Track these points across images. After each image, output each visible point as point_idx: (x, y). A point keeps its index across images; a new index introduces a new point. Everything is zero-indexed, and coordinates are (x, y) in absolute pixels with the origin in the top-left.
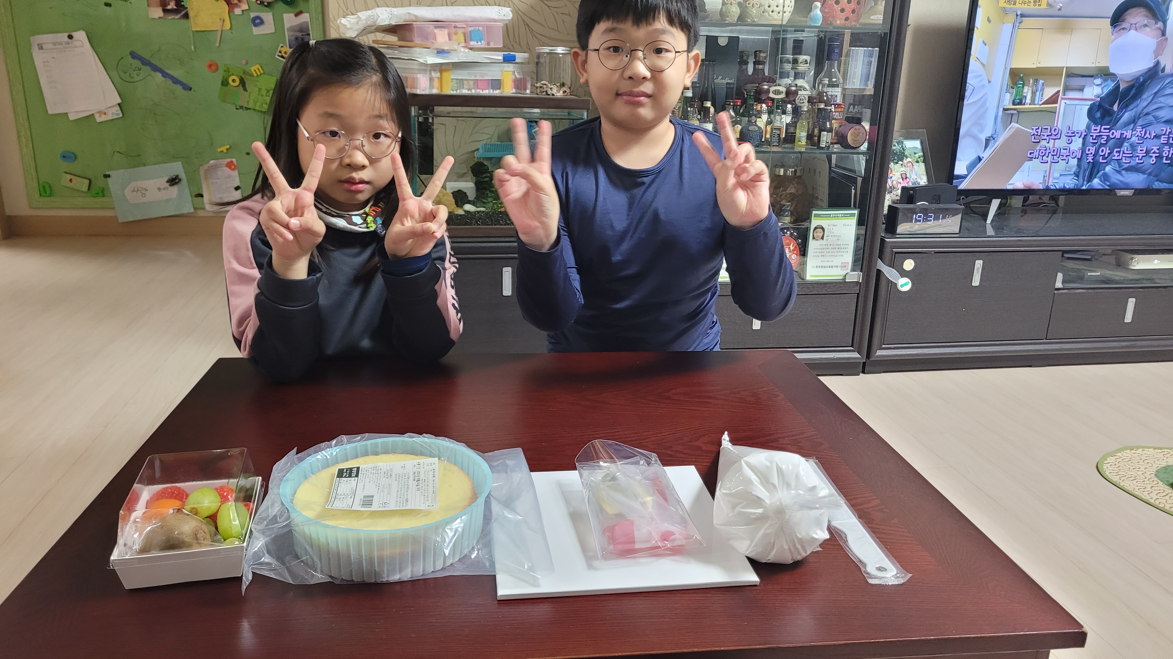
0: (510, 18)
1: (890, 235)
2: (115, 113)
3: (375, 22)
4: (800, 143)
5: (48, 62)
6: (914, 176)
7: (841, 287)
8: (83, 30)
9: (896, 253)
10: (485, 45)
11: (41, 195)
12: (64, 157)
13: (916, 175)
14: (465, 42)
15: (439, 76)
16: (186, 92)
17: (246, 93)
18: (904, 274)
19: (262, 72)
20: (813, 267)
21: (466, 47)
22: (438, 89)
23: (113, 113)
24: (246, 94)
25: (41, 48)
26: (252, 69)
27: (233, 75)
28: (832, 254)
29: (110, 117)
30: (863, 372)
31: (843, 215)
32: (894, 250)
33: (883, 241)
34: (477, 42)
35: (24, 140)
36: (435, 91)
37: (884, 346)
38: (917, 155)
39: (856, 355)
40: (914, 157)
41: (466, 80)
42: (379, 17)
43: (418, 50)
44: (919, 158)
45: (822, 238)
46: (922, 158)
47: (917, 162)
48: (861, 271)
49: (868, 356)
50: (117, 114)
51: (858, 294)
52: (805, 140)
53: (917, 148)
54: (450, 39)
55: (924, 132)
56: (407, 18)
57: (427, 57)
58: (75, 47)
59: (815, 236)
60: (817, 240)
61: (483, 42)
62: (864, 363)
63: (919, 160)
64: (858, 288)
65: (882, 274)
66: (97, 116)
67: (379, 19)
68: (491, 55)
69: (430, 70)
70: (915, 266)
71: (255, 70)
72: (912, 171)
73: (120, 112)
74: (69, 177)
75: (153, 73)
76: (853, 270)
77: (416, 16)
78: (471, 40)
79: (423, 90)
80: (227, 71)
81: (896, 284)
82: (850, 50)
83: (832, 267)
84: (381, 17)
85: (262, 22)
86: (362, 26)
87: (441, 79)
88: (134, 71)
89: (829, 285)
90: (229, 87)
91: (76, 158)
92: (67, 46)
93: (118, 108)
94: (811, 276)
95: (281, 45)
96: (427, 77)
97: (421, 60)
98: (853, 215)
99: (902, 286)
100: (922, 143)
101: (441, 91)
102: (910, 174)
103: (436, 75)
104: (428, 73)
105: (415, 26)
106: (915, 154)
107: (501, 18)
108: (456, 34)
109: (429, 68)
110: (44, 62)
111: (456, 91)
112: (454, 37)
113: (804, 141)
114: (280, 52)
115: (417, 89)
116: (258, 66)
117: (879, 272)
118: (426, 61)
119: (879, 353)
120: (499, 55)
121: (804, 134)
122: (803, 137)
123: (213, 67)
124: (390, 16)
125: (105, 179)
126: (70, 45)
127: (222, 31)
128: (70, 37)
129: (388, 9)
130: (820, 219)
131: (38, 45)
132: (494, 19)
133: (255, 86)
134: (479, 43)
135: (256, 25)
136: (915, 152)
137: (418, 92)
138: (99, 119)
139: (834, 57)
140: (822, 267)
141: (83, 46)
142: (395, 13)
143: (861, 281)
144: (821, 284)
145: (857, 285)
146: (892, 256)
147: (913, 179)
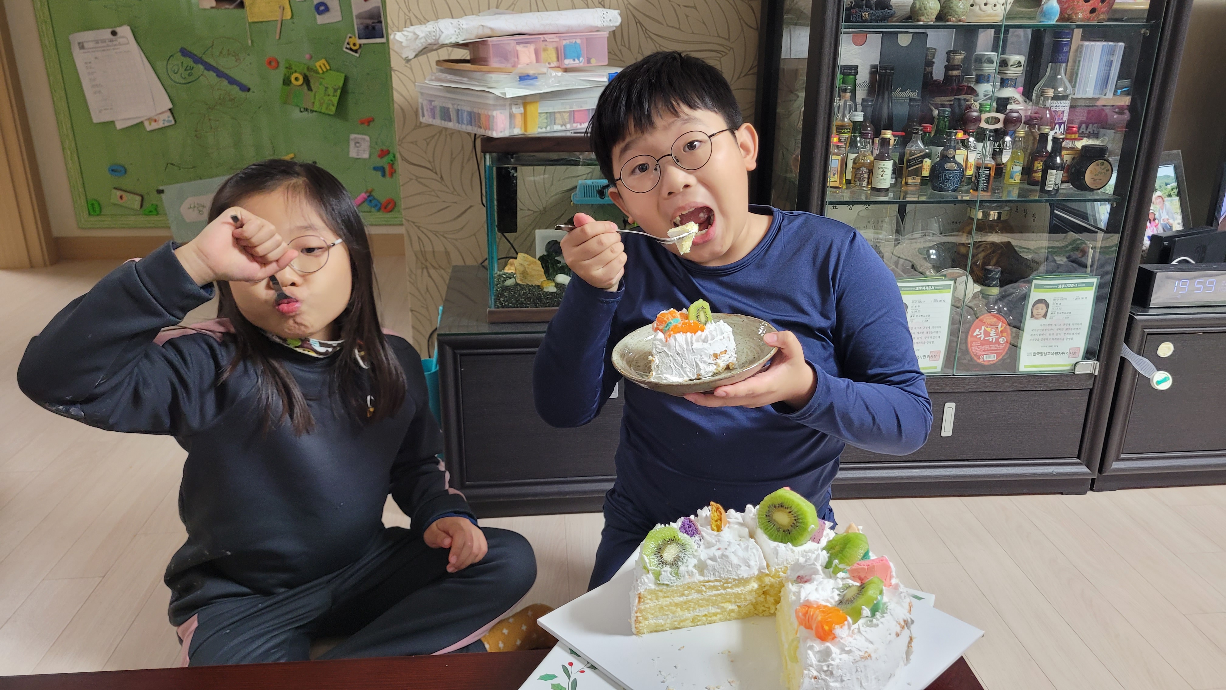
0: (618, 24)
1: (1141, 309)
2: (166, 119)
3: (437, 40)
4: (1012, 181)
5: (90, 63)
6: (1164, 216)
7: (1067, 381)
8: (128, 25)
9: (1148, 334)
10: (584, 63)
11: (90, 214)
12: (113, 170)
13: (1168, 214)
14: (558, 60)
15: (523, 112)
16: (243, 94)
17: (310, 92)
18: (1160, 364)
19: (328, 68)
20: (1029, 354)
21: (558, 67)
22: (521, 128)
23: (164, 120)
24: (311, 94)
25: (82, 46)
26: (317, 64)
27: (296, 72)
28: (1057, 337)
29: (160, 125)
30: (1092, 489)
31: (1076, 285)
32: (1145, 330)
33: (1131, 319)
34: (574, 60)
35: (69, 153)
36: (517, 131)
37: (1122, 456)
38: (1169, 187)
39: (1084, 469)
40: (1166, 189)
41: (559, 112)
42: (442, 32)
43: (494, 76)
44: (1172, 189)
45: (1045, 316)
46: (1176, 191)
47: (1170, 196)
48: (1098, 360)
49: (1100, 471)
50: (168, 121)
51: (1091, 391)
52: (1020, 177)
53: (1169, 177)
54: (538, 61)
55: (1179, 154)
56: (481, 32)
57: (506, 89)
58: (120, 44)
59: (1035, 312)
60: (1036, 319)
61: (581, 59)
62: (1093, 480)
63: (1172, 192)
64: (1091, 382)
65: (1126, 364)
66: (146, 124)
67: (442, 38)
68: (592, 76)
69: (511, 105)
70: (1174, 351)
71: (320, 66)
72: (1162, 209)
73: (171, 118)
74: (119, 193)
75: (206, 71)
76: (1087, 358)
77: (491, 29)
78: (565, 58)
79: (501, 132)
80: (289, 68)
81: (1148, 380)
82: (1082, 46)
83: (1056, 354)
84: (446, 32)
85: (327, 9)
86: (420, 45)
87: (525, 115)
88: (186, 70)
89: (1050, 378)
90: (292, 86)
91: (125, 171)
92: (110, 43)
93: (169, 114)
94: (1026, 367)
95: (349, 35)
96: (507, 113)
97: (497, 92)
98: (1090, 284)
99: (1158, 383)
100: (1176, 169)
101: (526, 130)
102: (1160, 213)
103: (518, 110)
104: (508, 107)
105: (490, 43)
106: (1167, 184)
107: (605, 24)
108: (545, 50)
109: (508, 103)
110: (86, 63)
111: (546, 128)
112: (543, 55)
113: (1018, 178)
114: (348, 44)
115: (493, 130)
116: (323, 61)
117: (1123, 360)
118: (505, 94)
119: (1116, 465)
120: (603, 76)
121: (1018, 169)
122: (1016, 172)
123: (273, 64)
124: (458, 31)
125: (158, 195)
126: (114, 43)
127: (282, 20)
128: (114, 33)
129: (455, 21)
130: (1043, 292)
131: (79, 43)
132: (597, 27)
133: (321, 84)
134: (577, 61)
135: (320, 13)
136: (1167, 182)
137: (495, 135)
138: (149, 127)
139: (1061, 57)
140: (1042, 354)
141: (128, 43)
142: (464, 27)
143: (1096, 374)
144: (1040, 377)
145: (1090, 379)
146: (1142, 340)
147: (1164, 220)
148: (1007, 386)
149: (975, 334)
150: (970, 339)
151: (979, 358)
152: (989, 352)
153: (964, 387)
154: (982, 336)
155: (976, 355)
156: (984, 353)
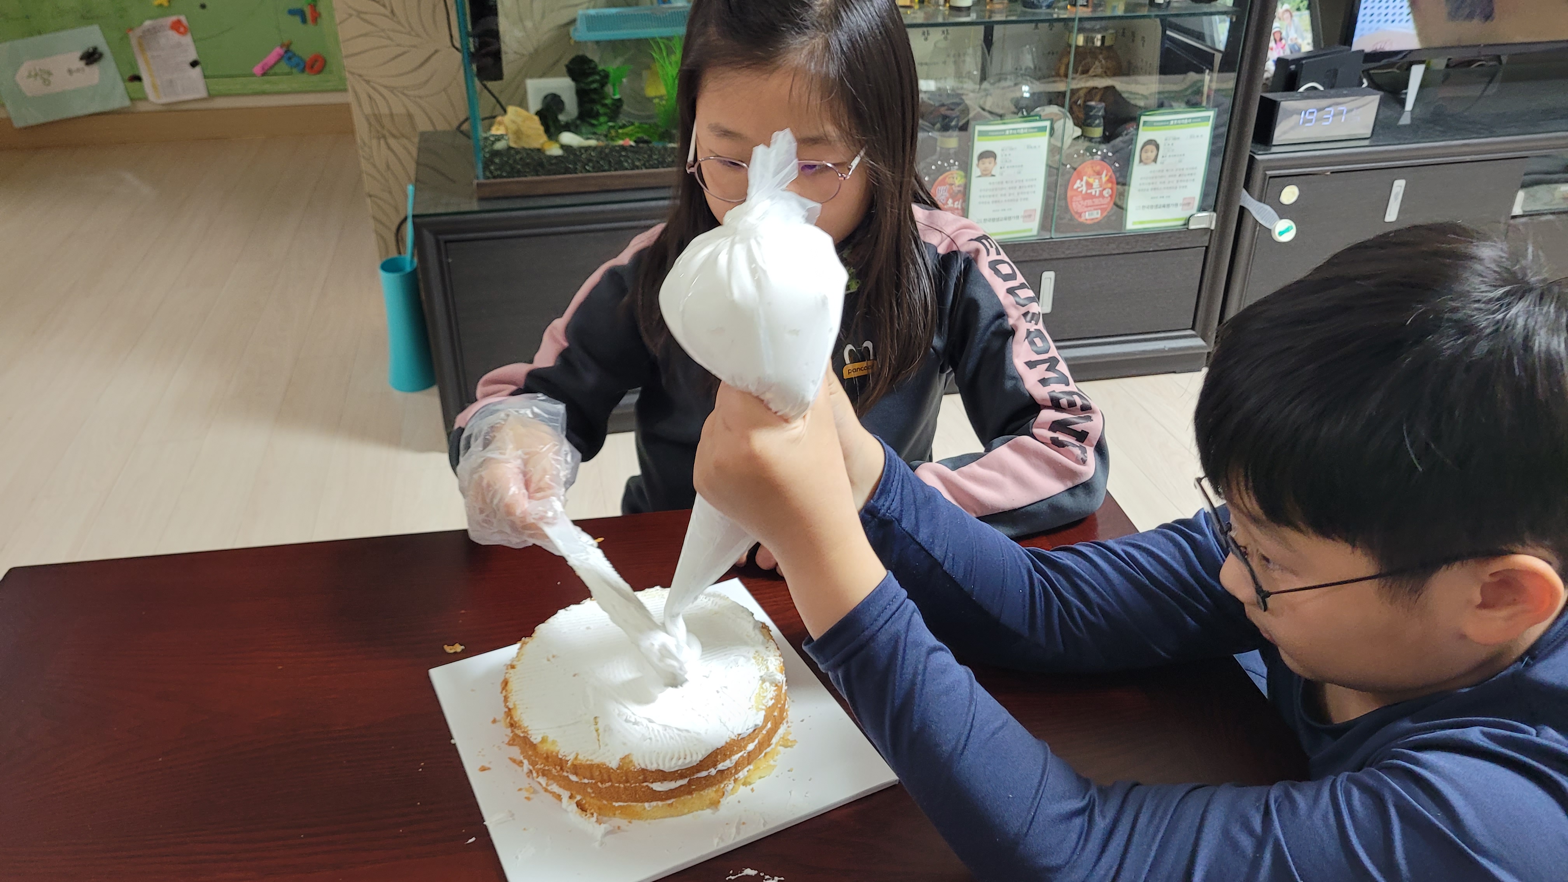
1: (1263, 147)
6: (1292, 35)
7: (1180, 238)
9: (1270, 177)
13: (1296, 32)
18: (1283, 212)
20: (1137, 208)
28: (1169, 185)
32: (1267, 172)
33: (1252, 159)
39: (1199, 342)
45: (1155, 160)
46: (1305, 2)
48: (1215, 210)
51: (1207, 248)
59: (1144, 156)
60: (1146, 164)
64: (1207, 238)
65: (1246, 213)
70: (1299, 196)
72: (1290, 26)
76: (1202, 209)
81: (1269, 232)
83: (1168, 206)
89: (1162, 236)
94: (1134, 223)
98: (1207, 119)
99: (1281, 234)
102: (1287, 32)
117: (1242, 209)
143: (1213, 227)
144: (1149, 235)
145: (1206, 233)
146: (1264, 183)
147: (1291, 40)
148: (1112, 248)
149: (1075, 187)
150: (1069, 194)
151: (1080, 216)
152: (1092, 208)
153: (1064, 253)
154: (1084, 189)
155: (1077, 213)
156: (1086, 209)
